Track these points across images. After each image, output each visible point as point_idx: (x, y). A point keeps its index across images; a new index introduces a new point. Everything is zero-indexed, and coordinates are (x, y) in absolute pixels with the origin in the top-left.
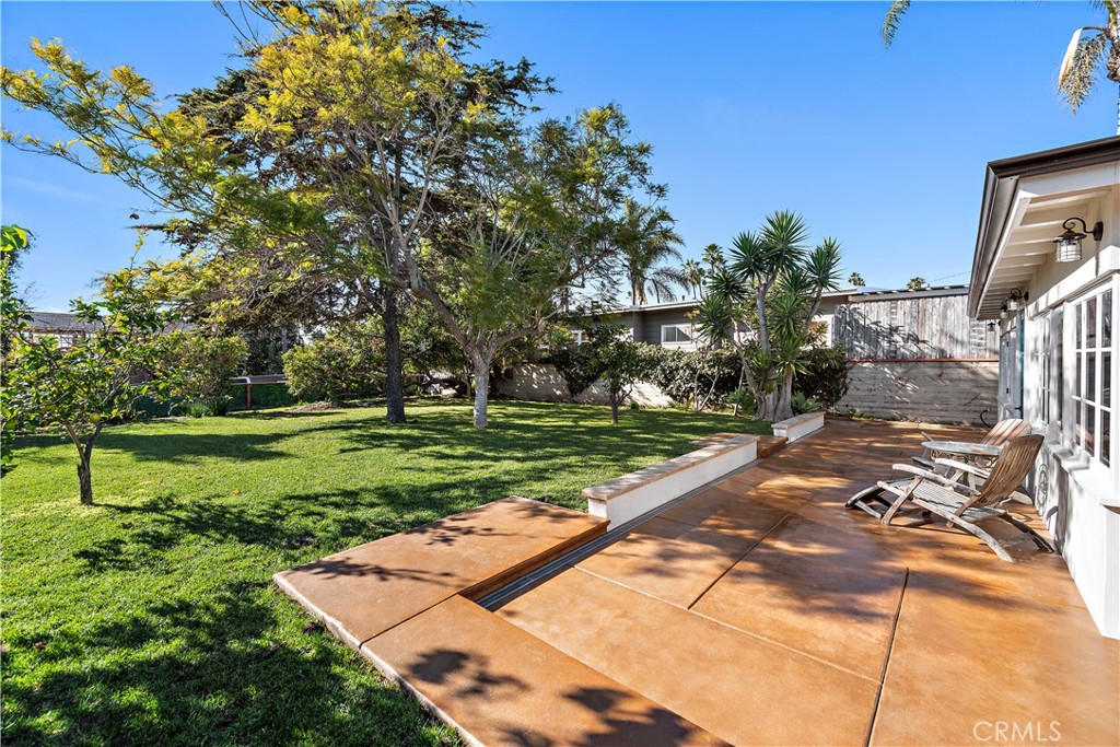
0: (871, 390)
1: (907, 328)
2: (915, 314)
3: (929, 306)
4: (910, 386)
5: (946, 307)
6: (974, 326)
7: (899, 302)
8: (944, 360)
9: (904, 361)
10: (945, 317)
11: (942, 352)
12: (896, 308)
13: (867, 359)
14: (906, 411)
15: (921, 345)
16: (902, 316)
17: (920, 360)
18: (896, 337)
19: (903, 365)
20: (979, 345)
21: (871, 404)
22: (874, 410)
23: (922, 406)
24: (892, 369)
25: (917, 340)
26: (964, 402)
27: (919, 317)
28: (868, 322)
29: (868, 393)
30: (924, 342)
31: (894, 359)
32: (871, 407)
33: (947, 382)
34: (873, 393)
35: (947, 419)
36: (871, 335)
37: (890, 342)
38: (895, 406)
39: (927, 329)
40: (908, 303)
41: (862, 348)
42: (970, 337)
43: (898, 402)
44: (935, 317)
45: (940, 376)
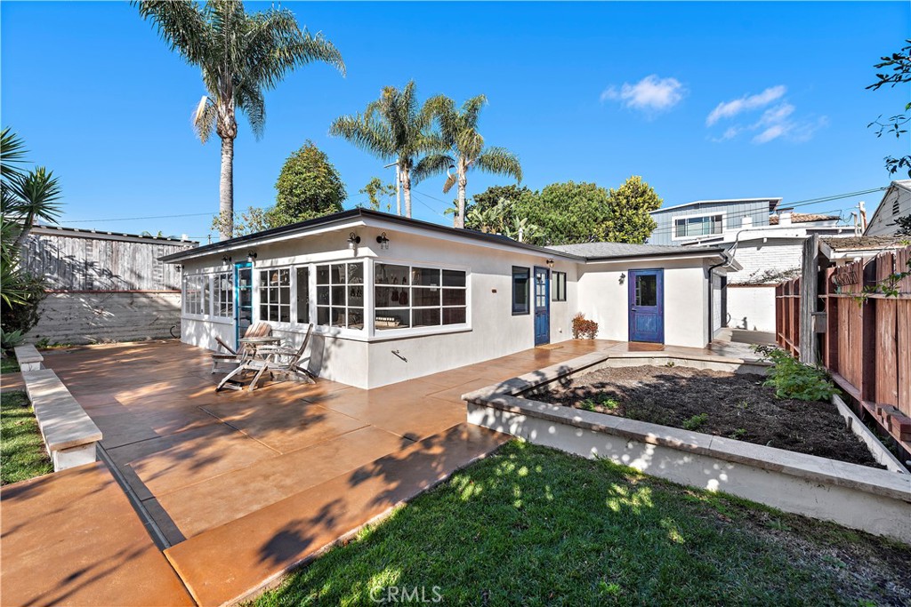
0: (66, 319)
1: (102, 265)
2: (109, 253)
3: (121, 248)
4: (106, 313)
5: (135, 251)
6: (155, 267)
7: (94, 241)
8: (132, 293)
9: (98, 292)
10: (134, 258)
11: (131, 285)
12: (91, 246)
13: (62, 290)
14: (102, 335)
15: (114, 279)
16: (97, 253)
17: (114, 291)
18: (91, 271)
19: (100, 295)
20: (159, 281)
21: (68, 332)
22: (69, 337)
23: (117, 329)
24: (88, 300)
25: (111, 275)
26: (149, 323)
27: (113, 256)
28: (61, 255)
29: (65, 322)
30: (117, 276)
31: (89, 290)
32: (67, 335)
33: (136, 309)
34: (68, 322)
35: (136, 337)
36: (65, 268)
37: (85, 275)
38: (92, 331)
39: (120, 267)
40: (103, 243)
41: (56, 280)
42: (153, 275)
43: (95, 328)
44: (126, 257)
45: (131, 304)
